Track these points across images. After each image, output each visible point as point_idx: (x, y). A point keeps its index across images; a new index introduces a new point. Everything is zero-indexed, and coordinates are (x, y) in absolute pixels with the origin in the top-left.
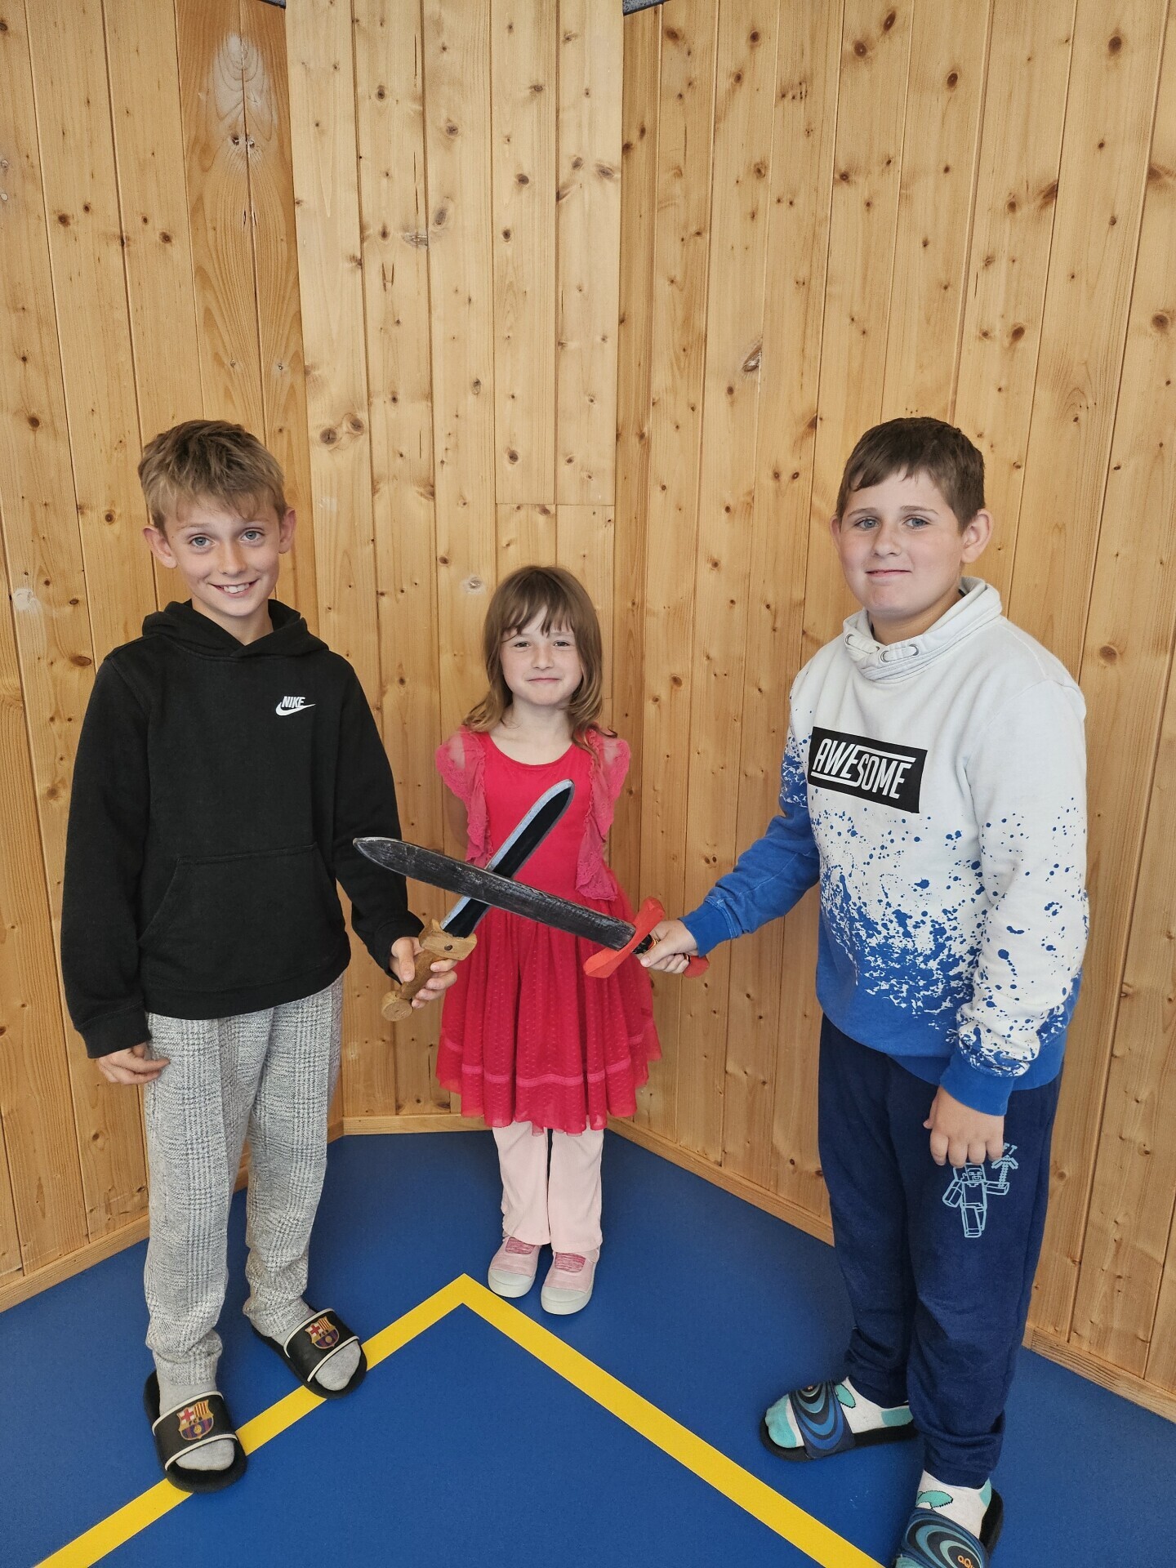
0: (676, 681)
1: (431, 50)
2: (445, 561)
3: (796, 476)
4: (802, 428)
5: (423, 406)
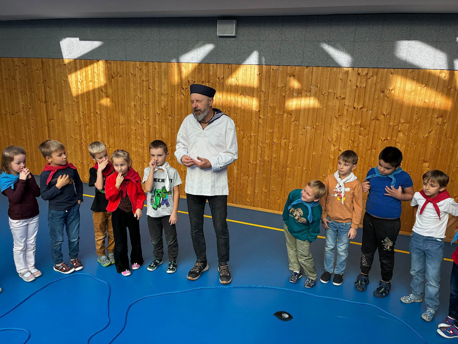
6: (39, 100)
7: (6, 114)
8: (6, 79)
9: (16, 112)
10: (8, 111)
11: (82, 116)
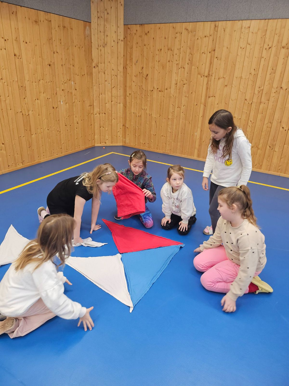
0: (130, 94)
1: (105, 28)
2: (106, 81)
3: (141, 73)
4: (142, 68)
5: (104, 64)
6: (199, 74)
7: (152, 91)
8: (159, 51)
9: (165, 88)
10: (156, 88)
11: (256, 92)
